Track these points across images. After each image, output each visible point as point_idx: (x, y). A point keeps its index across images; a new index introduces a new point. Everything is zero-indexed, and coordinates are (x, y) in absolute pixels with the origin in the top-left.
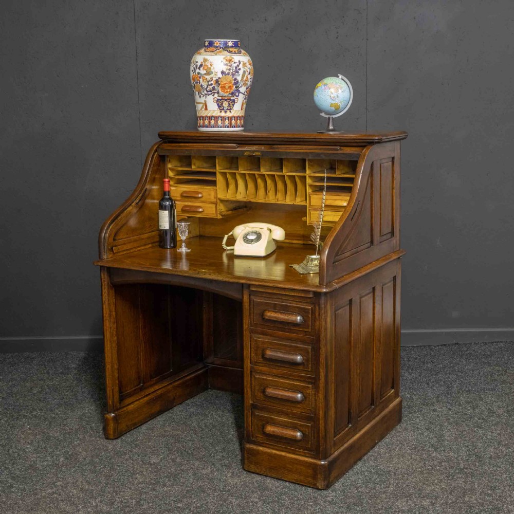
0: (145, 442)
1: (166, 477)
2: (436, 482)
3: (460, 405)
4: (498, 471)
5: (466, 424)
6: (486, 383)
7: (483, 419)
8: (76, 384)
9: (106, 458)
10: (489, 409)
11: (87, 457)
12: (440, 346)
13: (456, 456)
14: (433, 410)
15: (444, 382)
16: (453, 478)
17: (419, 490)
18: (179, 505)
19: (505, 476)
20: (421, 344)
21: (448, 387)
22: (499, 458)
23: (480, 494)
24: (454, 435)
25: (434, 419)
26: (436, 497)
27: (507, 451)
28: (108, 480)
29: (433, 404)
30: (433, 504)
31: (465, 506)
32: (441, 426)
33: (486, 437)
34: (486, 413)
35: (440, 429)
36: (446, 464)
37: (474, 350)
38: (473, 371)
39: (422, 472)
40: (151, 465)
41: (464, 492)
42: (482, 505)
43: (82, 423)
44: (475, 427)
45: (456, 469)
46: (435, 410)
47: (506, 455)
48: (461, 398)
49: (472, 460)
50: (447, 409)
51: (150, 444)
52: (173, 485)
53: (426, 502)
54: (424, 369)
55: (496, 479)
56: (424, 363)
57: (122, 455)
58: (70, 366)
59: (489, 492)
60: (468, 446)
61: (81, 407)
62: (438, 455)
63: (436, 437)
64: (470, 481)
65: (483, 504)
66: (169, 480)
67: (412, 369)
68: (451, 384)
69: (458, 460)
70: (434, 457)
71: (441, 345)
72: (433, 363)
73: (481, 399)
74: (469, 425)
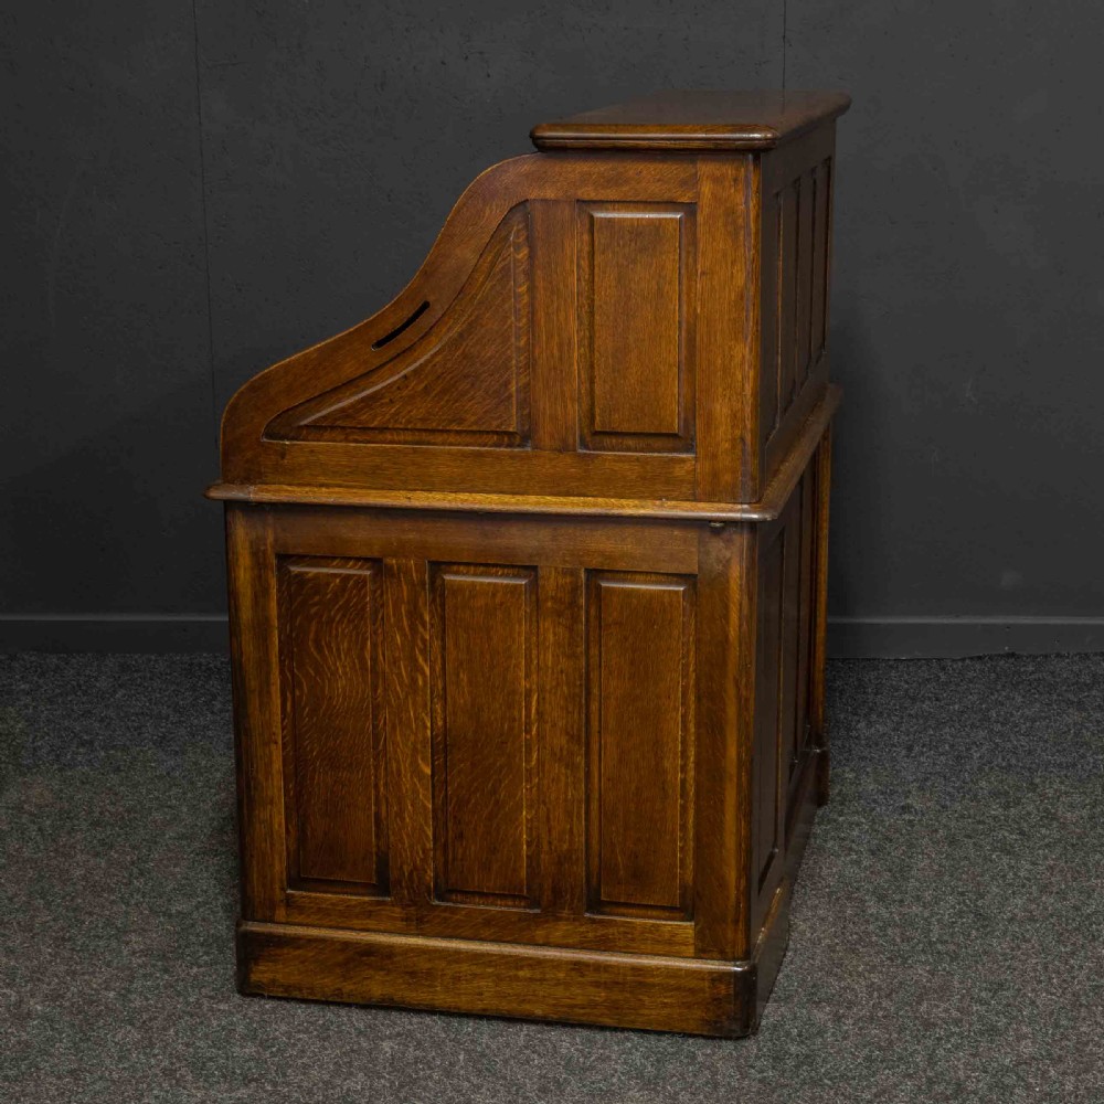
0: (167, 867)
1: (202, 945)
2: (860, 969)
3: (975, 798)
4: (1019, 948)
5: (975, 844)
6: (1058, 751)
7: (1022, 833)
8: (22, 731)
9: (64, 898)
10: (1046, 810)
11: (16, 895)
12: (967, 661)
13: (926, 915)
14: (903, 808)
15: (952, 746)
16: (904, 963)
17: (814, 986)
18: (222, 1006)
19: (1034, 961)
20: (918, 654)
21: (958, 758)
22: (1032, 919)
23: (961, 1001)
24: (936, 867)
25: (897, 831)
26: (850, 1002)
27: (1059, 906)
28: (58, 947)
29: (907, 794)
30: (838, 1019)
31: (915, 1025)
32: (911, 845)
33: (1015, 874)
34: (1034, 819)
35: (904, 853)
36: (897, 931)
37: (1052, 673)
38: (1034, 721)
39: (831, 948)
40: (170, 916)
41: (921, 994)
42: (957, 1022)
43: (20, 818)
44: (994, 850)
45: (920, 942)
46: (906, 809)
47: (1052, 915)
48: (983, 784)
49: (963, 924)
50: (938, 807)
51: (177, 869)
52: (214, 963)
53: (821, 1015)
54: (910, 715)
55: (1009, 968)
56: (914, 700)
57: (103, 890)
58: (14, 687)
59: (983, 994)
60: (962, 894)
61: (25, 783)
62: (883, 911)
63: (890, 871)
64: (944, 970)
65: (961, 1021)
66: (207, 953)
67: (880, 715)
68: (968, 749)
69: (930, 924)
70: (872, 915)
71: (971, 659)
72: (937, 700)
73: (1033, 787)
74: (981, 846)
